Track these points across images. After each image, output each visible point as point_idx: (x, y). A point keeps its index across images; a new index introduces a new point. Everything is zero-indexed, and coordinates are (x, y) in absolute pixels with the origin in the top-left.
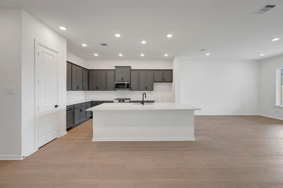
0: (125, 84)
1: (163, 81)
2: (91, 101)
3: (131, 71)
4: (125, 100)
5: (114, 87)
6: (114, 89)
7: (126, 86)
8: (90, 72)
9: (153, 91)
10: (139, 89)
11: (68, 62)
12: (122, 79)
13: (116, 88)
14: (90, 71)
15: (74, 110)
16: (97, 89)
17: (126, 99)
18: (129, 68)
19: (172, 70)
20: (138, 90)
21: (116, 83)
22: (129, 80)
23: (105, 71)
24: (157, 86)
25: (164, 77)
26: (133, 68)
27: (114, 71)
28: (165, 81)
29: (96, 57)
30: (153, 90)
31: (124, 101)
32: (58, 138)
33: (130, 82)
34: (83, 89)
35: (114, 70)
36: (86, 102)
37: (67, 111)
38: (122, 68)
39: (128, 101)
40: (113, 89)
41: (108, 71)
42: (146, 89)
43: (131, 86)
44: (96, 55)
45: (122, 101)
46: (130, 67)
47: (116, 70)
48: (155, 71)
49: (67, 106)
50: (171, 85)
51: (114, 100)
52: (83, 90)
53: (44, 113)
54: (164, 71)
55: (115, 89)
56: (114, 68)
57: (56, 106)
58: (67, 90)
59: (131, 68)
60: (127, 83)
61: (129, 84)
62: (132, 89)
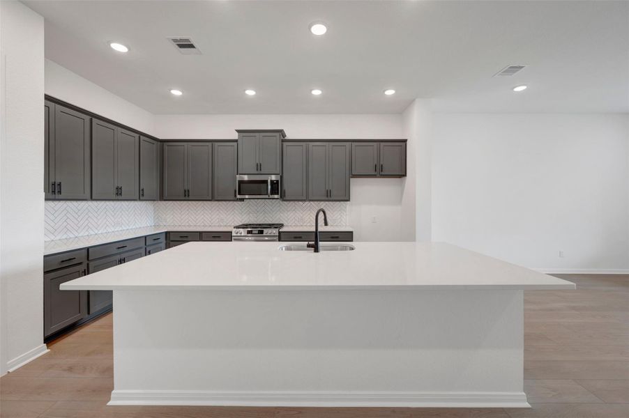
0: (266, 182)
1: (379, 172)
2: (166, 233)
3: (285, 144)
4: (265, 231)
5: (235, 191)
6: (235, 196)
7: (269, 187)
8: (166, 148)
9: (348, 202)
10: (306, 198)
12: (259, 167)
13: (239, 194)
14: (165, 144)
15: (88, 264)
16: (186, 196)
17: (270, 226)
18: (278, 134)
19: (405, 141)
20: (305, 201)
21: (238, 177)
22: (278, 171)
23: (210, 144)
24: (360, 188)
25: (381, 163)
26: (289, 136)
27: (236, 143)
28: (383, 173)
30: (349, 200)
31: (261, 232)
33: (281, 177)
34: (141, 196)
35: (236, 141)
36: (146, 237)
37: (45, 273)
38: (257, 134)
39: (275, 232)
40: (233, 198)
41: (217, 144)
42: (329, 196)
43: (286, 186)
44: (176, 93)
45: (255, 231)
46: (281, 132)
47: (239, 142)
48: (354, 144)
49: (45, 256)
50: (402, 185)
51: (234, 231)
52: (140, 200)
54: (382, 144)
55: (238, 196)
59: (284, 135)
60: (273, 178)
61: (277, 181)
62: (287, 198)
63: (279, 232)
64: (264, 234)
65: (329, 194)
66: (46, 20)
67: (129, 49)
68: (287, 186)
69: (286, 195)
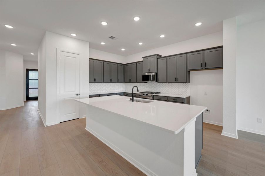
0: (150, 75)
2: (124, 93)
3: (158, 59)
4: (148, 94)
5: (141, 79)
7: (151, 77)
10: (167, 81)
11: (90, 59)
12: (149, 70)
14: (126, 65)
16: (130, 81)
18: (155, 56)
19: (221, 47)
20: (166, 83)
21: (143, 74)
22: (155, 71)
25: (205, 62)
28: (207, 67)
29: (123, 51)
30: (190, 82)
32: (80, 118)
33: (157, 74)
34: (118, 82)
35: (142, 61)
36: (116, 93)
38: (149, 57)
39: (151, 95)
41: (137, 63)
44: (123, 49)
45: (145, 94)
46: (157, 55)
48: (189, 54)
49: (89, 95)
51: (139, 94)
53: (66, 99)
54: (206, 51)
56: (142, 60)
57: (77, 95)
58: (90, 83)
59: (160, 56)
60: (153, 74)
61: (154, 75)
62: (159, 82)
63: (153, 96)
64: (148, 96)
65: (176, 80)
66: (90, 43)
67: (105, 43)
68: (159, 77)
69: (159, 80)
